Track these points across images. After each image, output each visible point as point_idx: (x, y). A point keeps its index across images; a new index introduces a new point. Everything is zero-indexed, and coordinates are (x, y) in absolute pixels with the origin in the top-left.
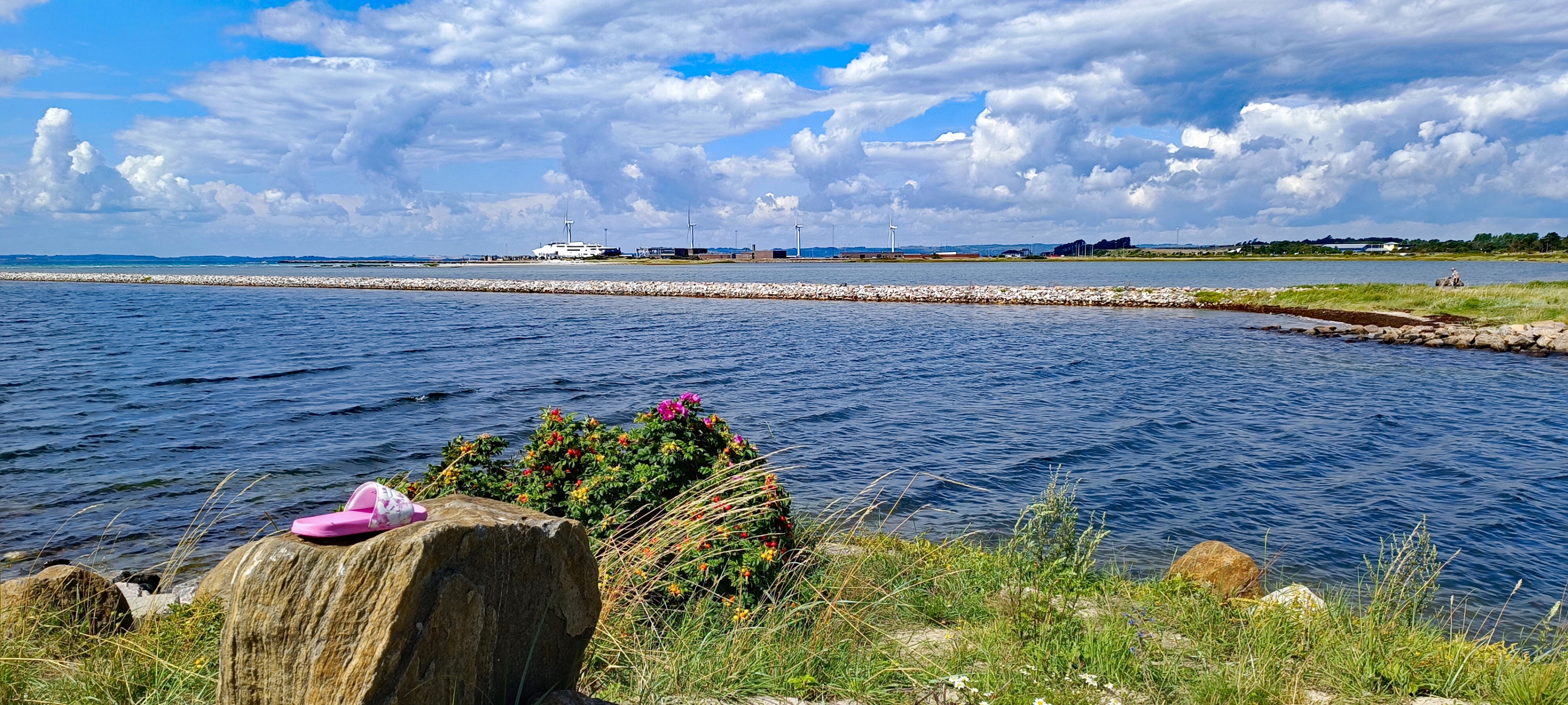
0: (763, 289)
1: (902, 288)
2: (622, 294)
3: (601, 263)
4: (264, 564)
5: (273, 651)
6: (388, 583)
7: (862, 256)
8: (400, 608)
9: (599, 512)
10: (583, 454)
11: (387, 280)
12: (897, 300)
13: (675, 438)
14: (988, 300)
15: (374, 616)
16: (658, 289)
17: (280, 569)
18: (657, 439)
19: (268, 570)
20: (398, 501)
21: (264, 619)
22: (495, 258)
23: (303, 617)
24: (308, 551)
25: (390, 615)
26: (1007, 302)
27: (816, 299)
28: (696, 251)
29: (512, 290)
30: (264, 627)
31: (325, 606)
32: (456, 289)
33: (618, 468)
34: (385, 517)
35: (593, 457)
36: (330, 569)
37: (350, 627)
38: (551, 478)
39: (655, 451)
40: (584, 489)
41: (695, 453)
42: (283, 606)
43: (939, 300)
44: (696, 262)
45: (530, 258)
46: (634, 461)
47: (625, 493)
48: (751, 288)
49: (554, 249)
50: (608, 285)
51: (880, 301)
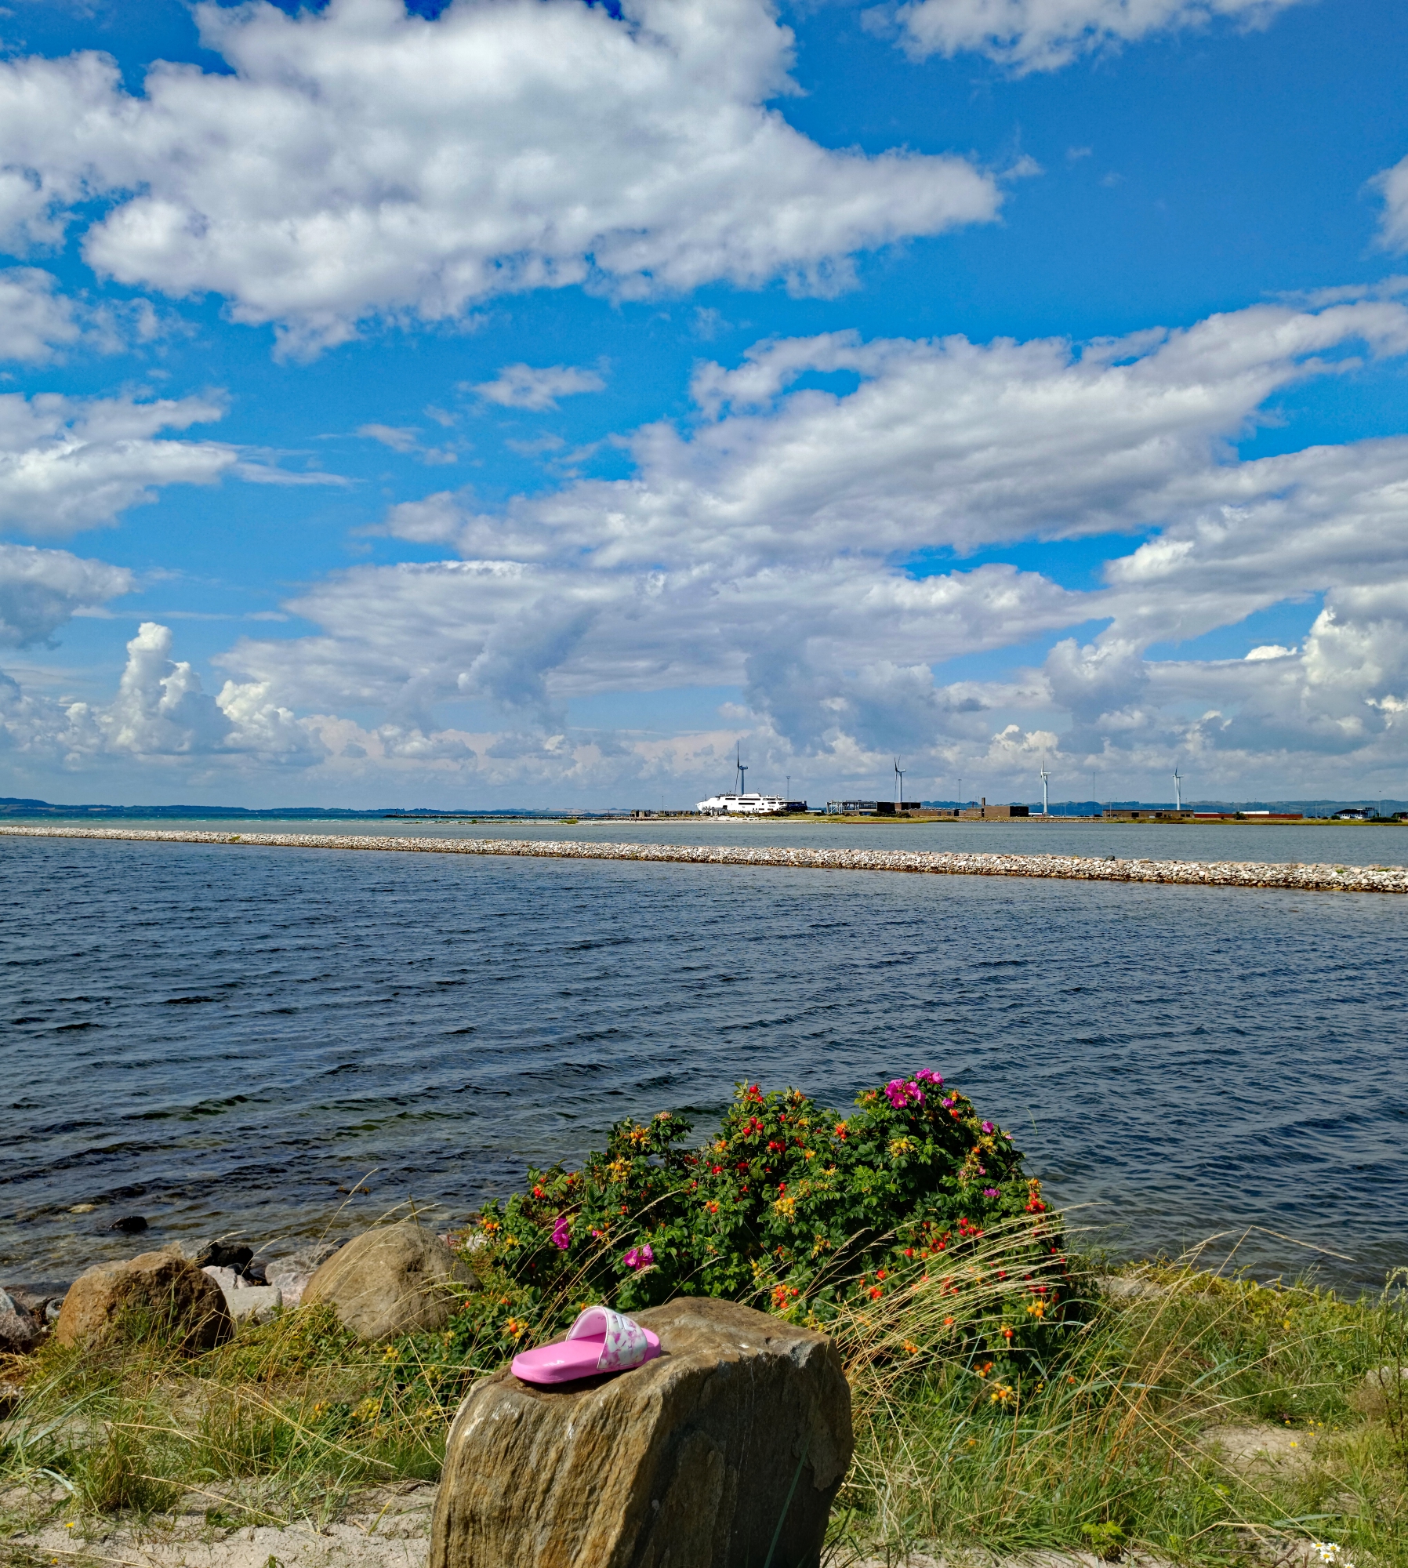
0: (998, 862)
1: (1194, 865)
2: (810, 865)
3: (782, 820)
4: (486, 1422)
5: (492, 1535)
6: (622, 1450)
7: (1135, 815)
8: (636, 1483)
9: (809, 1231)
10: (788, 1148)
11: (515, 843)
12: (1186, 882)
13: (908, 1134)
14: (1317, 884)
15: (606, 1494)
16: (856, 859)
17: (503, 1430)
18: (884, 1131)
19: (490, 1432)
20: (630, 1333)
21: (485, 1494)
22: (647, 814)
23: (528, 1494)
24: (533, 1405)
25: (624, 1493)
26: (1346, 888)
27: (1072, 877)
28: (905, 806)
29: (670, 859)
30: (484, 1505)
31: (552, 1480)
32: (599, 856)
33: (832, 1171)
34: (616, 1355)
35: (801, 1152)
36: (558, 1431)
37: (579, 1509)
38: (747, 1179)
39: (881, 1148)
40: (790, 1200)
41: (932, 1157)
42: (505, 1479)
43: (1248, 883)
44: (904, 820)
45: (692, 813)
46: (853, 1160)
47: (843, 1206)
48: (980, 860)
49: (722, 802)
50: (792, 854)
51: (1162, 881)
